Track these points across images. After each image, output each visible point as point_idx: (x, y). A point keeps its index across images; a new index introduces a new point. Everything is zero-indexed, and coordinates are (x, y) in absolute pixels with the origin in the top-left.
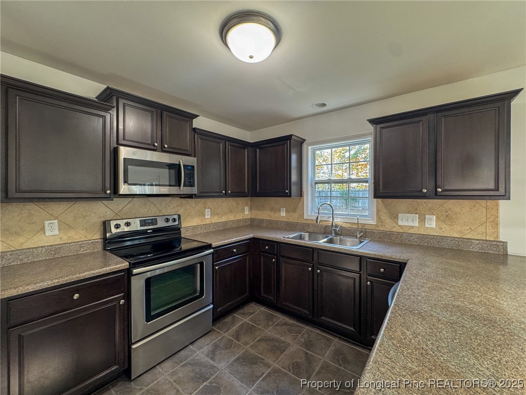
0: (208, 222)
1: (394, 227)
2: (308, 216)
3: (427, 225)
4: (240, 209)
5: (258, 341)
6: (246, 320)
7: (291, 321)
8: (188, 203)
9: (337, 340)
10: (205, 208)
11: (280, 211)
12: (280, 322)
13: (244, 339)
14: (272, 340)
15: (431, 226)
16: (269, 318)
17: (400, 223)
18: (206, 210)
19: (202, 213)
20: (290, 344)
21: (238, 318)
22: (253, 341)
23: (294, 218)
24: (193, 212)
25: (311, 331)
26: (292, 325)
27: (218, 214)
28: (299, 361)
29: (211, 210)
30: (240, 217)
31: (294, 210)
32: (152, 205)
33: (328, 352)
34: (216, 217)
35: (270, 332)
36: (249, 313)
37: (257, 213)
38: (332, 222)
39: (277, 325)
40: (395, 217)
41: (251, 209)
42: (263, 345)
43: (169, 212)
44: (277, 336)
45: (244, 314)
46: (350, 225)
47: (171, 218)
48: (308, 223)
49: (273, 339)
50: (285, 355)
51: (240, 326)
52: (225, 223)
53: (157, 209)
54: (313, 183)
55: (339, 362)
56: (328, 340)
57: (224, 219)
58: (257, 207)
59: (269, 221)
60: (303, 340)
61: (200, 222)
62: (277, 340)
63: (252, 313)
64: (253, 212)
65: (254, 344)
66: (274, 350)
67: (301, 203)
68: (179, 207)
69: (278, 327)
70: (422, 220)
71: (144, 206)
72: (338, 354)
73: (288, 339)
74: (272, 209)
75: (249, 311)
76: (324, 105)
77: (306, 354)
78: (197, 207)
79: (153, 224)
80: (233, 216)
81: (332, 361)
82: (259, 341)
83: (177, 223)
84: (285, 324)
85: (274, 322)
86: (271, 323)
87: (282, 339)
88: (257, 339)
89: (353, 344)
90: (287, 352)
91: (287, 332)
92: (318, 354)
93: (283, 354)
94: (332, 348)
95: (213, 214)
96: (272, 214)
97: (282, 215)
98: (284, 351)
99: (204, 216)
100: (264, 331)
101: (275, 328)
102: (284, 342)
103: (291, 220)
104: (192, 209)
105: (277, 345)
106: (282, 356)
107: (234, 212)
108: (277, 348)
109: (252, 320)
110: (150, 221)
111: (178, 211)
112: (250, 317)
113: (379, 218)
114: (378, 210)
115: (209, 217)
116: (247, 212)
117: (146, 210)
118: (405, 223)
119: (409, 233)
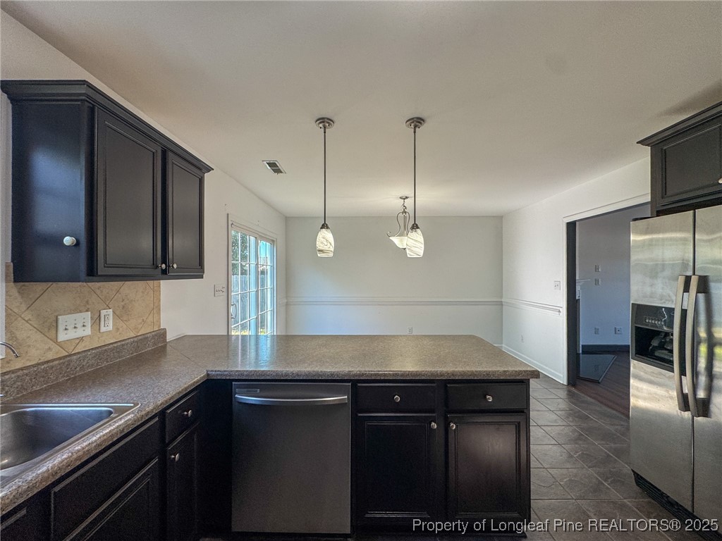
1: (50, 349)
3: (102, 328)
15: (107, 328)
17: (62, 337)
40: (52, 327)
70: (97, 320)
114: (9, 316)
118: (72, 334)
119: (78, 353)
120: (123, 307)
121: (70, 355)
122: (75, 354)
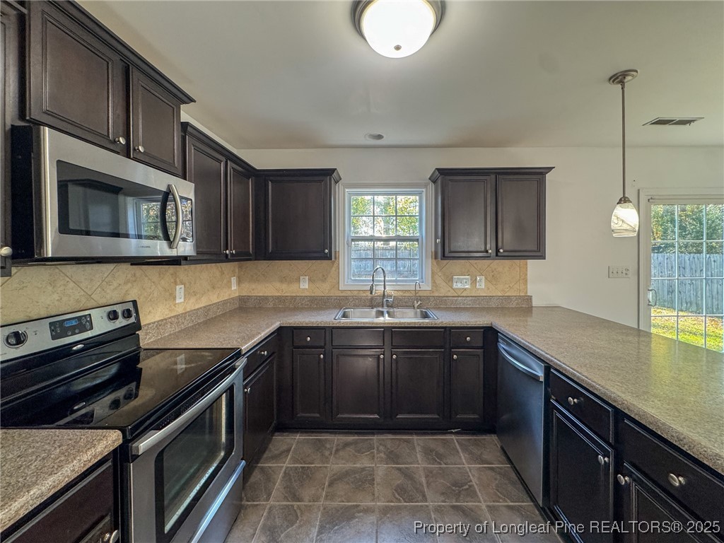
0: (180, 310)
1: (449, 291)
2: (344, 285)
3: (478, 287)
4: (225, 281)
5: (329, 485)
6: (287, 463)
7: (350, 438)
8: (146, 276)
9: (415, 437)
10: (176, 284)
11: (298, 280)
12: (338, 445)
13: (307, 493)
14: (347, 473)
15: (481, 287)
16: (319, 446)
17: (455, 286)
18: (178, 287)
19: (171, 294)
20: (373, 468)
21: (270, 467)
22: (323, 489)
23: (323, 290)
24: (155, 295)
25: (383, 440)
26: (355, 443)
27: (195, 293)
28: (399, 482)
29: (185, 287)
30: (225, 295)
31: (324, 279)
32: (71, 284)
33: (418, 456)
34: (193, 300)
35: (336, 466)
36: (283, 452)
37: (254, 286)
38: (384, 291)
39: (337, 451)
40: (450, 280)
41: (239, 282)
42: (341, 488)
43: (108, 297)
44: (349, 466)
45: (276, 457)
46: (401, 294)
47: (119, 309)
48: (345, 295)
49: (346, 471)
50: (377, 484)
51: (283, 477)
52: (207, 309)
53: (82, 293)
54: (350, 240)
55: (436, 461)
56: (407, 441)
57: (203, 302)
58: (252, 276)
59: (278, 297)
60: (382, 455)
61: (167, 312)
62: (354, 471)
63: (288, 450)
64: (243, 285)
65: (327, 493)
66: (360, 486)
67: (334, 269)
68: (130, 285)
69: (341, 453)
70: (474, 281)
71: (50, 288)
72: (428, 452)
73: (364, 462)
74: (283, 279)
75: (281, 449)
76: (380, 137)
77: (399, 469)
78: (163, 282)
79: (83, 330)
80: (215, 296)
81: (430, 463)
82: (331, 485)
83: (132, 320)
84: (346, 445)
85: (330, 449)
86: (327, 453)
87: (358, 465)
88: (327, 484)
89: (432, 434)
90: (378, 480)
91: (356, 454)
92: (411, 463)
93: (375, 485)
94: (418, 449)
95: (189, 294)
96: (284, 286)
97: (302, 287)
98: (373, 480)
99: (175, 298)
100: (326, 467)
101: (337, 456)
102: (363, 469)
103: (318, 293)
104: (153, 287)
105: (358, 477)
106: (376, 489)
107: (218, 288)
108: (363, 481)
109: (295, 461)
110: (74, 323)
111: (127, 293)
112: (289, 457)
113: (434, 282)
114: (433, 273)
115: (182, 300)
116: (234, 287)
117: (56, 297)
118: (459, 286)
119: (463, 297)
120: (493, 276)
121: (458, 297)
122: (461, 297)
